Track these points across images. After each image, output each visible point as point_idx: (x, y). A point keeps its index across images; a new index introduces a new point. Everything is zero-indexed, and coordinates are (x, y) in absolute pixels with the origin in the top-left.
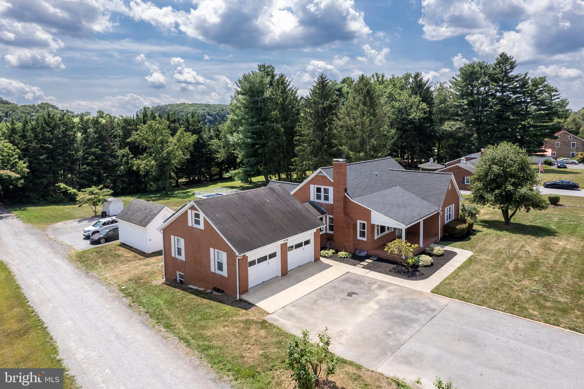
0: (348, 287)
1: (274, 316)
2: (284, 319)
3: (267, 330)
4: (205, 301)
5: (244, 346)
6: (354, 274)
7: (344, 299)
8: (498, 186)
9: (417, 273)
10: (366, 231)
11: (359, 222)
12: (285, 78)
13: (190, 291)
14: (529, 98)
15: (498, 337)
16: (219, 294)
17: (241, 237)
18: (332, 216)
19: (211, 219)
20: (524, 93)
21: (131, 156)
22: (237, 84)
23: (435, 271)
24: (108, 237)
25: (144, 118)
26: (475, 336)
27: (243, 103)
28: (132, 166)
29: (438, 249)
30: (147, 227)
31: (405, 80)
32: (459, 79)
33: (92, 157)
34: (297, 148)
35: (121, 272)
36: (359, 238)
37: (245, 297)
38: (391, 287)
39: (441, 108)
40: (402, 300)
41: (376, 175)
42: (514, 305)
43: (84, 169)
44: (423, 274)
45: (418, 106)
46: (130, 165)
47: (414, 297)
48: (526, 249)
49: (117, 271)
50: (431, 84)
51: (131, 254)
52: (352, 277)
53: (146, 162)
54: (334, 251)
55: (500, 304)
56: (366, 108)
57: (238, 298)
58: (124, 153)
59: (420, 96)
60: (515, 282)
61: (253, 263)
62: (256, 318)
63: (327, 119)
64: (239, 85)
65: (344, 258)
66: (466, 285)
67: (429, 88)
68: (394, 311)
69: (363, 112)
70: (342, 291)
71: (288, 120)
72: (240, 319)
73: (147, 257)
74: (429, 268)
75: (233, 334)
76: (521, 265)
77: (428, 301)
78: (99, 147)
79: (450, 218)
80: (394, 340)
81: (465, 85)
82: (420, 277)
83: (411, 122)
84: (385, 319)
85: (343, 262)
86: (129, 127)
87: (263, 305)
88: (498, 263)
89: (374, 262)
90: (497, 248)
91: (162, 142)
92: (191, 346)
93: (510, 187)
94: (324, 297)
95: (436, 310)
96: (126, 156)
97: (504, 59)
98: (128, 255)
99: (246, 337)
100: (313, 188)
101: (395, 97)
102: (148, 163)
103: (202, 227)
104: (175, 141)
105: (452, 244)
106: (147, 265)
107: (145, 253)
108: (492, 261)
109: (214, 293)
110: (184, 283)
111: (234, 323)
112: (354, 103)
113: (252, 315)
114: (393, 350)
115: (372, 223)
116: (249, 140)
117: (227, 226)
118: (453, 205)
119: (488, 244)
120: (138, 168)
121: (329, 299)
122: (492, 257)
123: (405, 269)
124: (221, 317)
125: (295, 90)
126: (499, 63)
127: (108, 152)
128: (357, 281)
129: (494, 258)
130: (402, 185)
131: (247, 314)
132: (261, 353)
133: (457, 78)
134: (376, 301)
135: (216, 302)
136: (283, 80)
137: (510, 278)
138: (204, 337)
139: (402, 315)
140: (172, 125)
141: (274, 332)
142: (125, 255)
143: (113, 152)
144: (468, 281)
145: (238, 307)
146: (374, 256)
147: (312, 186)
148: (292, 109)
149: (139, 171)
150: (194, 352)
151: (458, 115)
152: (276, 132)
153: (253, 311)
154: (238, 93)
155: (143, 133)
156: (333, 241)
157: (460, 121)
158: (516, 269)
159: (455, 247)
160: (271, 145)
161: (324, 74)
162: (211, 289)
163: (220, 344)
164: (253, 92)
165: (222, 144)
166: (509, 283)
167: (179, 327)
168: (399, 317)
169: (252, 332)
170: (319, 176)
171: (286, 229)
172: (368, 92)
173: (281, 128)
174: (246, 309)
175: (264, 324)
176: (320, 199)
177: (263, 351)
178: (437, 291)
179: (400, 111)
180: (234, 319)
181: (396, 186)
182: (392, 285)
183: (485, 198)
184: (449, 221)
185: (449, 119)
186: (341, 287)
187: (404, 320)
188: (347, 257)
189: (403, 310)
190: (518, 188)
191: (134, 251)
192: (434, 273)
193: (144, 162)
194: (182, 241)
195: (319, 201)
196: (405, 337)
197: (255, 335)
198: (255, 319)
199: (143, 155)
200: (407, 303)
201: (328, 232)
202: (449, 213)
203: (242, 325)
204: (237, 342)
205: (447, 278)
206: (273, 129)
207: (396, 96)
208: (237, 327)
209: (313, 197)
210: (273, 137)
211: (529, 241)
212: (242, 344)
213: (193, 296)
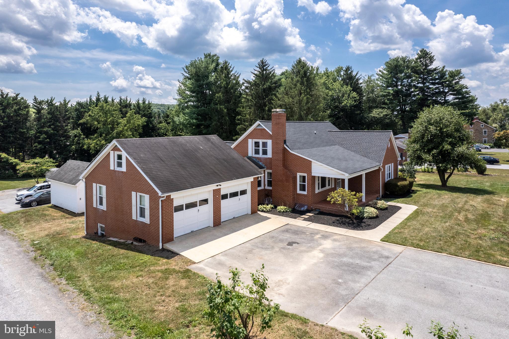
0: (288, 237)
1: (201, 265)
2: (212, 268)
3: (189, 280)
4: (122, 251)
5: (157, 299)
6: (295, 225)
7: (284, 248)
8: (435, 147)
9: (363, 224)
10: (306, 184)
11: (299, 175)
12: (229, 64)
13: (109, 243)
14: (447, 88)
15: (472, 284)
16: (140, 244)
17: (167, 178)
18: (270, 171)
19: (134, 158)
20: (441, 84)
21: (82, 136)
22: (184, 70)
23: (382, 223)
24: (41, 200)
25: (97, 102)
26: (444, 283)
27: (189, 87)
28: (83, 146)
29: (381, 203)
30: (77, 184)
31: (337, 73)
32: (385, 72)
33: (44, 136)
34: (239, 127)
35: (41, 229)
36: (299, 192)
37: (169, 246)
38: (336, 237)
39: (369, 98)
40: (350, 249)
41: (315, 133)
42: (478, 251)
43: (35, 146)
44: (369, 225)
45: (349, 95)
46: (81, 145)
47: (363, 245)
48: (471, 204)
49: (37, 228)
50: (360, 76)
51: (59, 214)
52: (292, 228)
53: (96, 141)
54: (272, 206)
55: (461, 251)
56: (303, 87)
57: (161, 247)
58: (76, 133)
59: (351, 86)
60: (469, 230)
61: (179, 208)
62: (179, 267)
63: (267, 99)
64: (186, 70)
65: (284, 212)
66: (418, 233)
67: (358, 80)
68: (342, 259)
69: (300, 91)
70: (281, 241)
71: (231, 102)
72: (159, 268)
73: (76, 216)
74: (375, 220)
75: (147, 284)
76: (470, 216)
77: (379, 249)
78: (52, 126)
79: (389, 177)
80: (346, 289)
81: (390, 77)
82: (366, 227)
83: (343, 109)
84: (332, 267)
85: (282, 216)
86: (82, 110)
87: (188, 254)
88: (446, 215)
89: (316, 215)
90: (441, 203)
91: (113, 123)
92: (91, 299)
93: (447, 147)
94: (260, 246)
95: (391, 257)
96: (78, 136)
97: (424, 53)
98: (55, 215)
99: (162, 288)
100: (251, 143)
101: (328, 86)
102: (98, 143)
103: (124, 169)
104: (125, 122)
105: (395, 201)
106: (73, 223)
107: (75, 213)
108: (439, 213)
109: (135, 243)
110: (105, 236)
111: (150, 273)
112: (292, 83)
113: (174, 264)
114: (346, 300)
115: (313, 175)
116: (194, 121)
117: (151, 166)
118: (393, 164)
119: (431, 200)
120: (89, 147)
121: (266, 249)
122: (438, 210)
123: (350, 221)
124: (137, 267)
125: (238, 75)
126: (420, 58)
127: (61, 132)
128: (297, 232)
129: (441, 211)
130: (341, 145)
131: (167, 264)
132: (177, 306)
133: (384, 71)
134: (320, 250)
135: (134, 253)
136: (227, 66)
137: (464, 227)
138: (111, 289)
139: (352, 263)
140: (124, 110)
141: (198, 282)
142: (53, 214)
143: (66, 133)
144: (419, 230)
145: (158, 257)
146: (315, 210)
147: (250, 141)
148: (234, 93)
149: (90, 150)
150: (92, 307)
151: (384, 103)
152: (220, 112)
153: (175, 260)
154: (186, 78)
155: (94, 114)
156: (271, 197)
157: (387, 108)
158: (467, 220)
159: (398, 202)
160: (215, 125)
161: (264, 59)
162: (132, 240)
163: (128, 296)
164: (198, 76)
165: (170, 128)
166: (463, 232)
167: (84, 279)
168: (348, 265)
169: (171, 282)
170: (257, 129)
171: (220, 174)
172: (305, 73)
173: (224, 109)
174: (168, 258)
175: (186, 274)
176: (259, 154)
177: (180, 304)
178: (387, 239)
179: (333, 99)
180: (152, 268)
181: (335, 145)
182: (338, 235)
183: (422, 159)
184: (389, 179)
185: (377, 107)
186: (281, 237)
187: (355, 267)
188: (286, 212)
189: (352, 257)
190: (455, 147)
191: (63, 212)
192: (380, 224)
193: (95, 141)
194: (104, 188)
195: (257, 156)
196: (358, 285)
197: (173, 285)
198: (177, 268)
199: (94, 135)
200: (356, 251)
201: (267, 187)
202: (388, 172)
203: (160, 274)
204: (149, 293)
205: (395, 228)
206: (217, 111)
207: (330, 86)
208: (153, 277)
209: (251, 152)
210: (217, 118)
211: (470, 198)
212: (155, 296)
213: (110, 247)
